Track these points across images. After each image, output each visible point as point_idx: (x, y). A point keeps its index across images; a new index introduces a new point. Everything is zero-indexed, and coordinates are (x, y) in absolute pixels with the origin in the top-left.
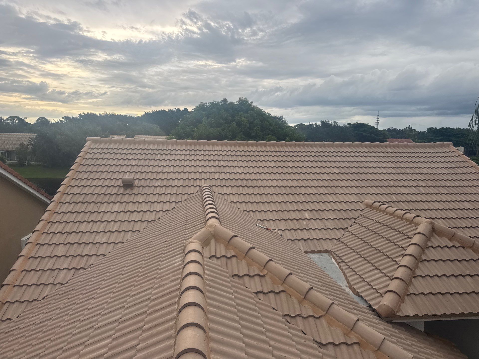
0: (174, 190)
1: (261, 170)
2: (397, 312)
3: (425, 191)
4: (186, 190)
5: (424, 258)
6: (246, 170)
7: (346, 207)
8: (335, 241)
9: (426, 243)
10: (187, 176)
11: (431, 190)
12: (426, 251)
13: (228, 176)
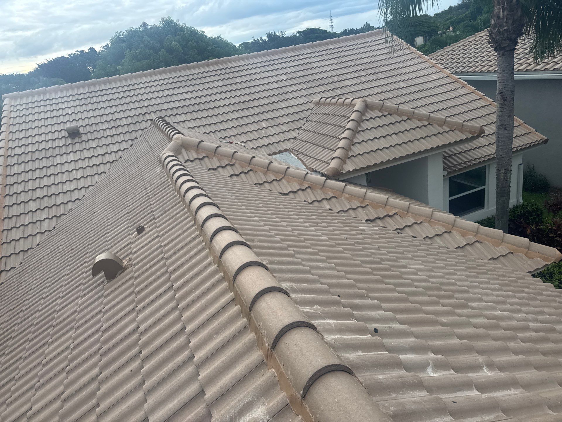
0: (126, 129)
1: (210, 92)
2: (341, 171)
3: (365, 79)
4: (138, 126)
5: (359, 129)
6: (195, 94)
7: (297, 109)
8: (292, 140)
9: (361, 117)
10: (133, 112)
11: (371, 78)
12: (361, 124)
13: (177, 104)
